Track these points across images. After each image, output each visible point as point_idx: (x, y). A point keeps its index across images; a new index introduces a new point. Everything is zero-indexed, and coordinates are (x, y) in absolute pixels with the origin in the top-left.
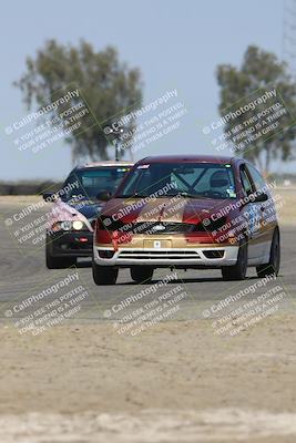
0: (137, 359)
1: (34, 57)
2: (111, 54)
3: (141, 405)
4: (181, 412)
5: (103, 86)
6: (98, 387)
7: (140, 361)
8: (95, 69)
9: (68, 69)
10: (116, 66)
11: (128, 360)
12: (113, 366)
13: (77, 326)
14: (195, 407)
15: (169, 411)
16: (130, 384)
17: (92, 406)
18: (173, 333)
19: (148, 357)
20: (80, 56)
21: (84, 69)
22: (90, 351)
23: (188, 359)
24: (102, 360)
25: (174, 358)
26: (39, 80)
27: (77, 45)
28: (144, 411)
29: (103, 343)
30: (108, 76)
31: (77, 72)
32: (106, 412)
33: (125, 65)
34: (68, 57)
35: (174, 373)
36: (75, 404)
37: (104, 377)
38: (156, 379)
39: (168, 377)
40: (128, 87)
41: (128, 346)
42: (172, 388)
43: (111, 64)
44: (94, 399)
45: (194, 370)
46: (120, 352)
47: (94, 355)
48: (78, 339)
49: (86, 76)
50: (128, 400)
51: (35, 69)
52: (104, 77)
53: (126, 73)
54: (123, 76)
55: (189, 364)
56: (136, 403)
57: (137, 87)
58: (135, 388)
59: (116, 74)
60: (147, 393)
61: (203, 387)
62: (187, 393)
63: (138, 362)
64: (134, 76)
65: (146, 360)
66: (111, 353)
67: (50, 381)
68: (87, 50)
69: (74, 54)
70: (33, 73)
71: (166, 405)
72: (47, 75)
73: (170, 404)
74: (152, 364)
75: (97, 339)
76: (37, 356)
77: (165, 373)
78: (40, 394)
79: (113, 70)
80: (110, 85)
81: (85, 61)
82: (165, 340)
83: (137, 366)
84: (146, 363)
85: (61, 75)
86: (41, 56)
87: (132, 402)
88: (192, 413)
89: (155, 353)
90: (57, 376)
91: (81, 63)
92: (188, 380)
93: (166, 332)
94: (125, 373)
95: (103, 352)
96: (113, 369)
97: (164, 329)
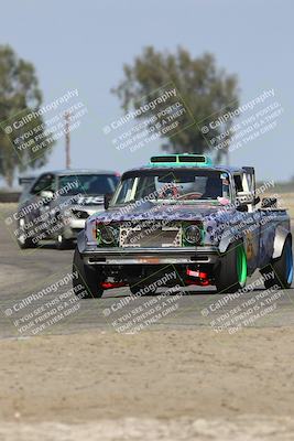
0: (233, 364)
1: (132, 64)
2: (208, 60)
3: (237, 410)
4: (277, 418)
5: (200, 92)
6: (195, 392)
7: (236, 367)
8: (192, 75)
9: (166, 76)
10: (213, 72)
11: (224, 365)
12: (210, 372)
13: (173, 332)
14: (291, 412)
15: (264, 417)
16: (225, 389)
17: (189, 411)
18: (269, 339)
19: (244, 364)
20: (177, 63)
21: (181, 76)
22: (186, 356)
23: (284, 365)
24: (198, 366)
25: (270, 365)
26: (137, 86)
27: (174, 52)
28: (240, 417)
29: (199, 349)
30: (205, 82)
31: (174, 79)
32: (202, 417)
33: (223, 72)
34: (166, 64)
35: (270, 378)
36: (172, 409)
37: (200, 382)
38: (252, 385)
39: (264, 383)
40: (225, 93)
41: (224, 352)
42: (268, 393)
43: (208, 70)
44: (190, 404)
45: (289, 376)
46: (216, 357)
47: (190, 360)
48: (175, 345)
49: (183, 82)
50: (224, 405)
51: (133, 76)
52: (199, 82)
53: (223, 80)
54: (220, 84)
55: (284, 370)
56: (231, 408)
57: (234, 93)
58: (231, 394)
59: (213, 80)
60: (243, 398)
62: (282, 399)
63: (235, 367)
64: (231, 83)
65: (242, 366)
66: (208, 359)
67: (147, 387)
68: (184, 57)
69: (171, 60)
70: (130, 79)
71: (262, 411)
72: (144, 81)
73: (266, 410)
74: (248, 370)
75: (194, 344)
76: (134, 361)
77: (261, 380)
78: (137, 399)
79: (210, 76)
80: (208, 91)
81: (182, 67)
82: (260, 346)
83: (234, 371)
84: (241, 370)
85: (159, 81)
86: (138, 63)
87: (228, 408)
88: (288, 418)
89: (251, 359)
90: (153, 382)
91: (178, 70)
92: (284, 385)
93: (261, 338)
94: (221, 378)
95: (200, 357)
96: (209, 375)
97: (259, 335)
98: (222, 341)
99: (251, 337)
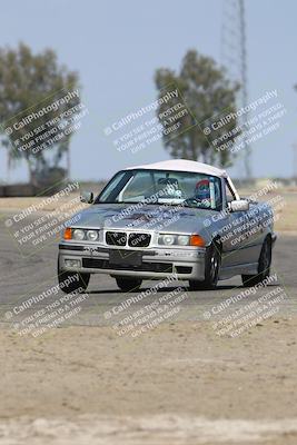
0: (74, 363)
2: (50, 56)
3: (78, 410)
4: (118, 417)
5: (40, 88)
6: (35, 391)
7: (78, 366)
8: (33, 71)
9: (6, 71)
10: (54, 68)
11: (65, 364)
12: (50, 371)
14: (132, 412)
15: (105, 416)
16: (66, 388)
17: (28, 410)
18: (110, 338)
19: (85, 363)
20: (18, 58)
21: (21, 71)
22: (26, 355)
23: (125, 364)
24: (38, 364)
25: (111, 364)
27: (14, 47)
28: (81, 417)
29: (40, 348)
30: (46, 78)
31: (15, 75)
32: (43, 416)
33: (64, 68)
34: (6, 59)
35: (111, 377)
36: (11, 409)
37: (41, 381)
38: (93, 384)
39: (105, 382)
41: (65, 351)
42: (109, 393)
43: (49, 67)
44: (31, 403)
45: (131, 376)
46: (58, 356)
47: (31, 359)
48: (15, 343)
50: (64, 405)
52: (40, 79)
53: (64, 75)
54: (61, 79)
55: (126, 369)
56: (72, 408)
58: (72, 393)
59: (54, 76)
60: (84, 398)
61: (140, 392)
62: (123, 399)
63: (75, 366)
64: (72, 79)
65: (83, 365)
66: (48, 358)
68: (25, 53)
69: (11, 56)
71: (103, 411)
73: (108, 410)
74: (88, 369)
75: (35, 343)
77: (102, 379)
79: (52, 72)
80: (49, 88)
81: (23, 63)
82: (102, 345)
83: (74, 370)
84: (83, 369)
87: (69, 407)
88: (129, 418)
89: (92, 358)
91: (19, 66)
92: (125, 385)
93: (103, 337)
94: (62, 377)
95: (41, 356)
96: (49, 373)
97: (101, 334)
98: (64, 340)
99: (93, 336)
